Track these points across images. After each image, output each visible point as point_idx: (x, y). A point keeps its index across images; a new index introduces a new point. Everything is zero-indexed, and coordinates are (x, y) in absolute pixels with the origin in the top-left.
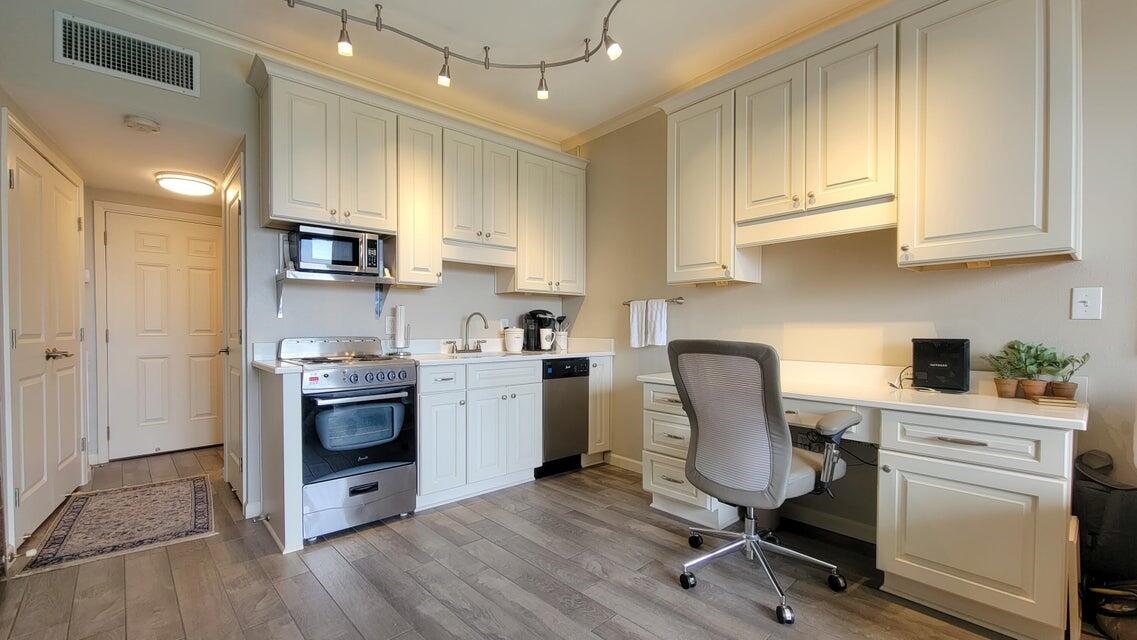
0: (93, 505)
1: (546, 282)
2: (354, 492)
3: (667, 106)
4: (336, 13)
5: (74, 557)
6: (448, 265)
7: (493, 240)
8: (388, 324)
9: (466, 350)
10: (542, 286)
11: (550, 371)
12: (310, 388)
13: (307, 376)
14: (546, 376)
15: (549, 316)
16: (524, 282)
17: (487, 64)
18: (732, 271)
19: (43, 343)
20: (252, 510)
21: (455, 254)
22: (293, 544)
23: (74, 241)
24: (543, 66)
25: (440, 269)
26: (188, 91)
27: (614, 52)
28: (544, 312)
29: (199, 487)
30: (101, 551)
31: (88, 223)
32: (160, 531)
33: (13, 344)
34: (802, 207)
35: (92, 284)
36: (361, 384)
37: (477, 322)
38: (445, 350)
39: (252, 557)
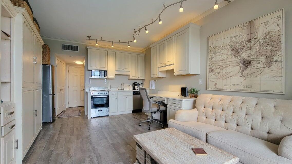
0: (66, 112)
1: (136, 77)
2: (99, 111)
3: (151, 46)
4: (95, 40)
5: (63, 117)
6: (116, 75)
7: (124, 70)
8: (107, 85)
9: (121, 90)
10: (135, 78)
11: (134, 93)
12: (92, 95)
13: (91, 93)
14: (133, 94)
15: (137, 83)
16: (131, 77)
17: (119, 43)
18: (158, 75)
19: (60, 88)
20: (86, 114)
21: (117, 73)
22: (89, 118)
23: (64, 72)
24: (128, 42)
25: (115, 75)
26: (78, 51)
27: (135, 41)
28: (136, 83)
29: (80, 111)
30: (66, 117)
31: (66, 70)
32: (73, 115)
33: (57, 88)
34: (165, 65)
35: (66, 79)
36: (100, 94)
37: (123, 85)
38: (118, 89)
39: (84, 119)
